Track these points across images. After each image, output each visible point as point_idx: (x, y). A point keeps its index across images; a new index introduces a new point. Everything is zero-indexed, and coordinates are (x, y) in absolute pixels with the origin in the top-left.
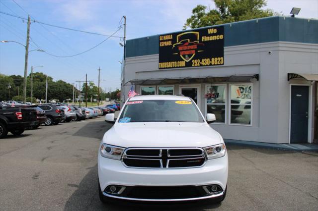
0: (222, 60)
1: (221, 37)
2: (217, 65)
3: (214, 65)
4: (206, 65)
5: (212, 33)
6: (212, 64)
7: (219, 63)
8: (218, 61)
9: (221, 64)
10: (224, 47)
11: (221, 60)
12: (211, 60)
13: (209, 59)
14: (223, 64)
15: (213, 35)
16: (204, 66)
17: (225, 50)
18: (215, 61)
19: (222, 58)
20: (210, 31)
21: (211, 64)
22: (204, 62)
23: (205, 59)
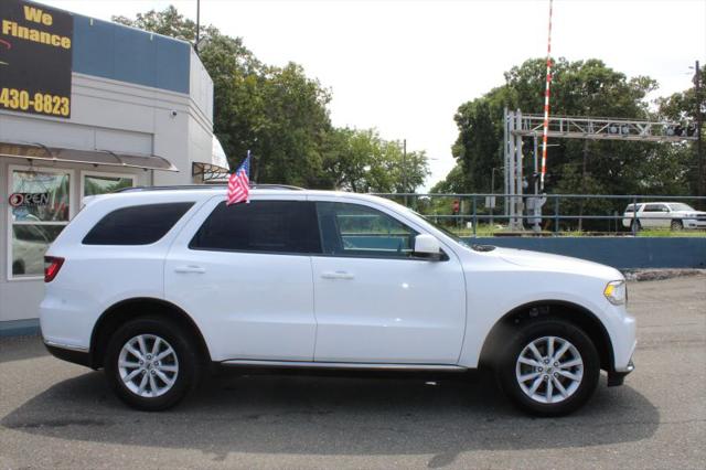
0: (66, 106)
1: (65, 43)
2: (51, 114)
3: (43, 113)
4: (15, 107)
5: (37, 20)
6: (37, 109)
7: (56, 111)
8: (54, 104)
9: (61, 116)
10: (73, 74)
11: (62, 105)
12: (32, 98)
13: (25, 94)
14: (68, 117)
15: (40, 27)
16: (10, 108)
17: (74, 80)
18: (43, 102)
19: (65, 99)
20: (30, 14)
21: (31, 110)
22: (11, 97)
23: (13, 91)
